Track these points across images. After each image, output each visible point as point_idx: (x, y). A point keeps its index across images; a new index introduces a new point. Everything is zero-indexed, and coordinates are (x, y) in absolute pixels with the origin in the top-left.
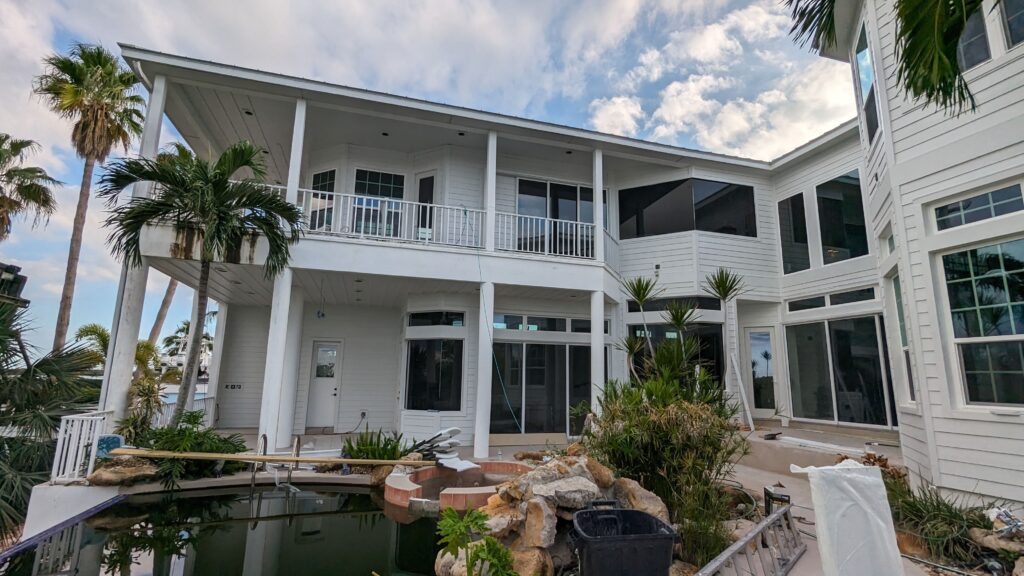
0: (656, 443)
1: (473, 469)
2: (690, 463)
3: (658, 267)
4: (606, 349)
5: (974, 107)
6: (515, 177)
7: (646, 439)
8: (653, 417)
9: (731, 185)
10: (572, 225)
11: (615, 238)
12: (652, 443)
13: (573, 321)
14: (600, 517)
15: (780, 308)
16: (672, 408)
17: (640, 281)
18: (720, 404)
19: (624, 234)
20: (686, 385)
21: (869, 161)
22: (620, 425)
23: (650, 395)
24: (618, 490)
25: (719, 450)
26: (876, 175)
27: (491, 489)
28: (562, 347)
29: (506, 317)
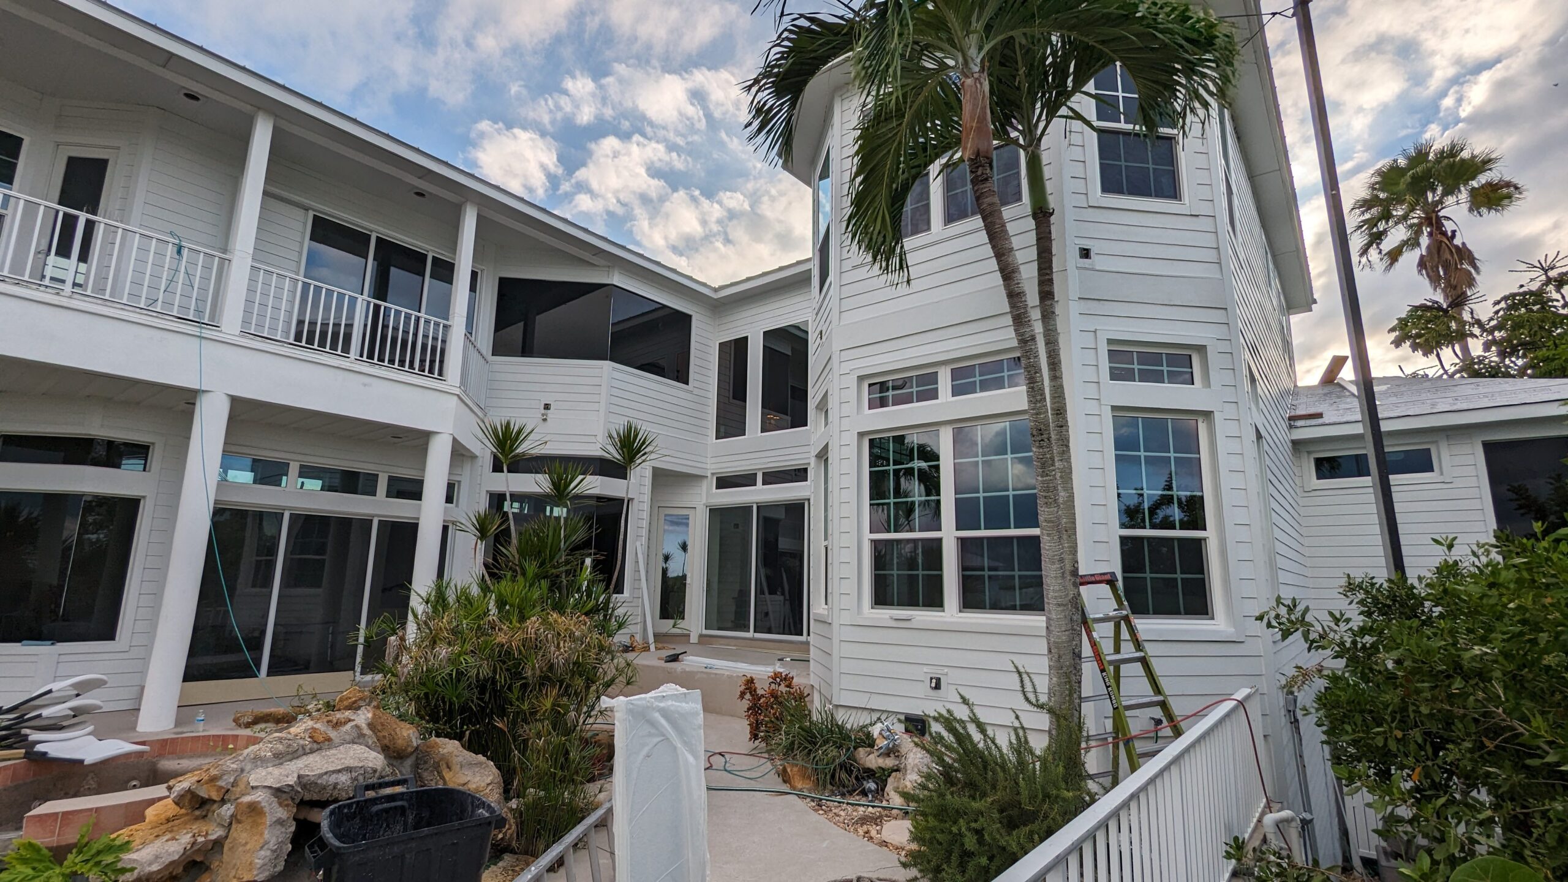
0: (501, 678)
1: (127, 755)
2: (548, 704)
3: (547, 407)
4: (445, 529)
5: (908, 281)
6: (307, 209)
7: (485, 671)
8: (501, 638)
9: (664, 307)
10: (408, 317)
11: (484, 352)
12: (494, 678)
13: (392, 480)
14: (375, 808)
15: (705, 484)
16: (533, 623)
17: (508, 424)
18: (605, 616)
19: (500, 348)
20: (560, 589)
21: (817, 314)
22: (443, 651)
23: (501, 603)
24: (421, 758)
25: (594, 682)
26: (821, 332)
27: (159, 790)
28: (365, 524)
29: (254, 461)
